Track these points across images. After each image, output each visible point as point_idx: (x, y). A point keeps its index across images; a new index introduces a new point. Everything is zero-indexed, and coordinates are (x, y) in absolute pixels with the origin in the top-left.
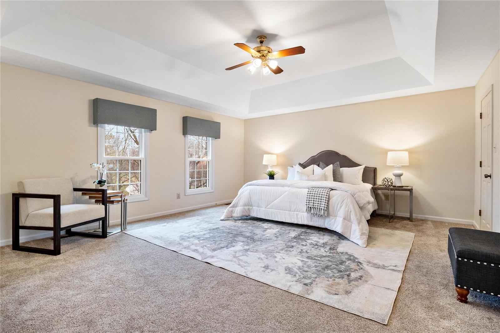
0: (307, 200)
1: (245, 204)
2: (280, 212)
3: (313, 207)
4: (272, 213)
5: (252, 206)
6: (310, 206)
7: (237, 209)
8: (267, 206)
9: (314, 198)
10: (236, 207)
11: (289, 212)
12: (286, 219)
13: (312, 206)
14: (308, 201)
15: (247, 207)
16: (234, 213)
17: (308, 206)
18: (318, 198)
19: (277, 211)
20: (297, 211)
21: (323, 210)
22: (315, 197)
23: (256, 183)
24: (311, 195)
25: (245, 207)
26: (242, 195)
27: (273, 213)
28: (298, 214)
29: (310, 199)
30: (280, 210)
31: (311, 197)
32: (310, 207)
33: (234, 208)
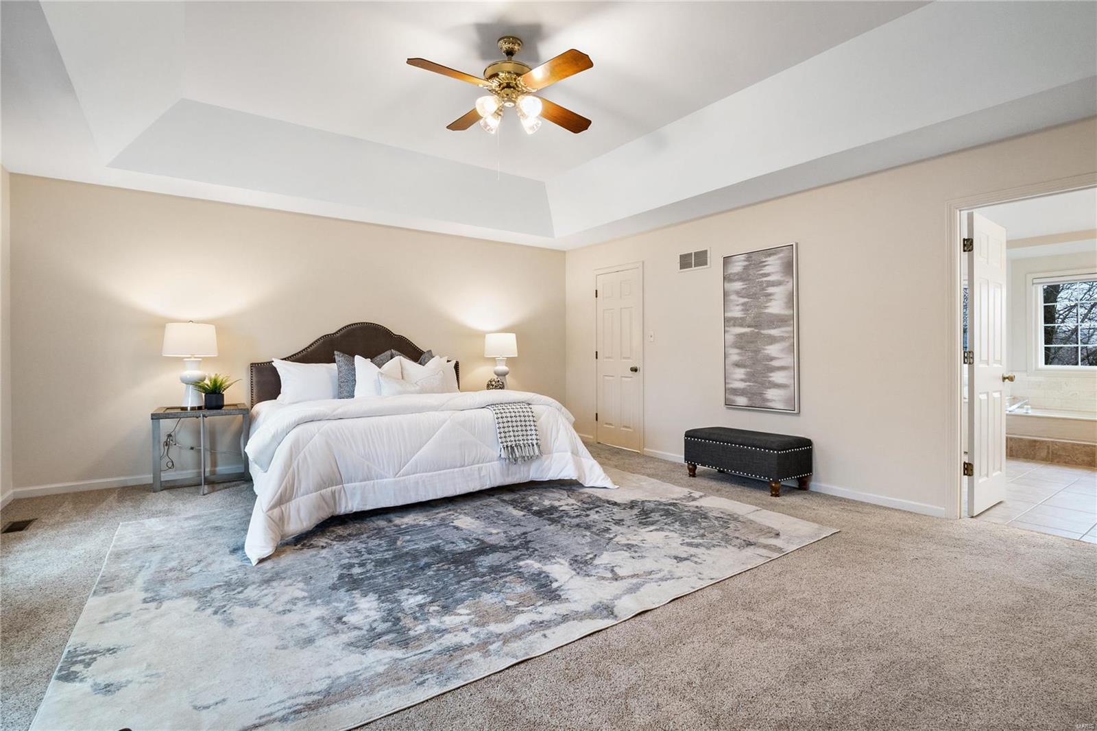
0: (500, 433)
1: (323, 480)
2: (440, 474)
3: (516, 445)
4: (417, 483)
5: (341, 483)
6: (509, 444)
7: (293, 505)
8: (399, 471)
9: (513, 427)
10: (289, 500)
11: (461, 469)
12: (456, 491)
13: (514, 443)
14: (503, 434)
15: (329, 489)
16: (288, 523)
17: (505, 444)
18: (519, 424)
19: (432, 476)
20: (478, 463)
21: (535, 446)
22: (515, 424)
23: (335, 413)
24: (505, 420)
25: (323, 491)
26: (302, 455)
27: (420, 484)
28: (482, 468)
29: (506, 430)
30: (440, 470)
31: (506, 425)
32: (511, 446)
33: (283, 507)
